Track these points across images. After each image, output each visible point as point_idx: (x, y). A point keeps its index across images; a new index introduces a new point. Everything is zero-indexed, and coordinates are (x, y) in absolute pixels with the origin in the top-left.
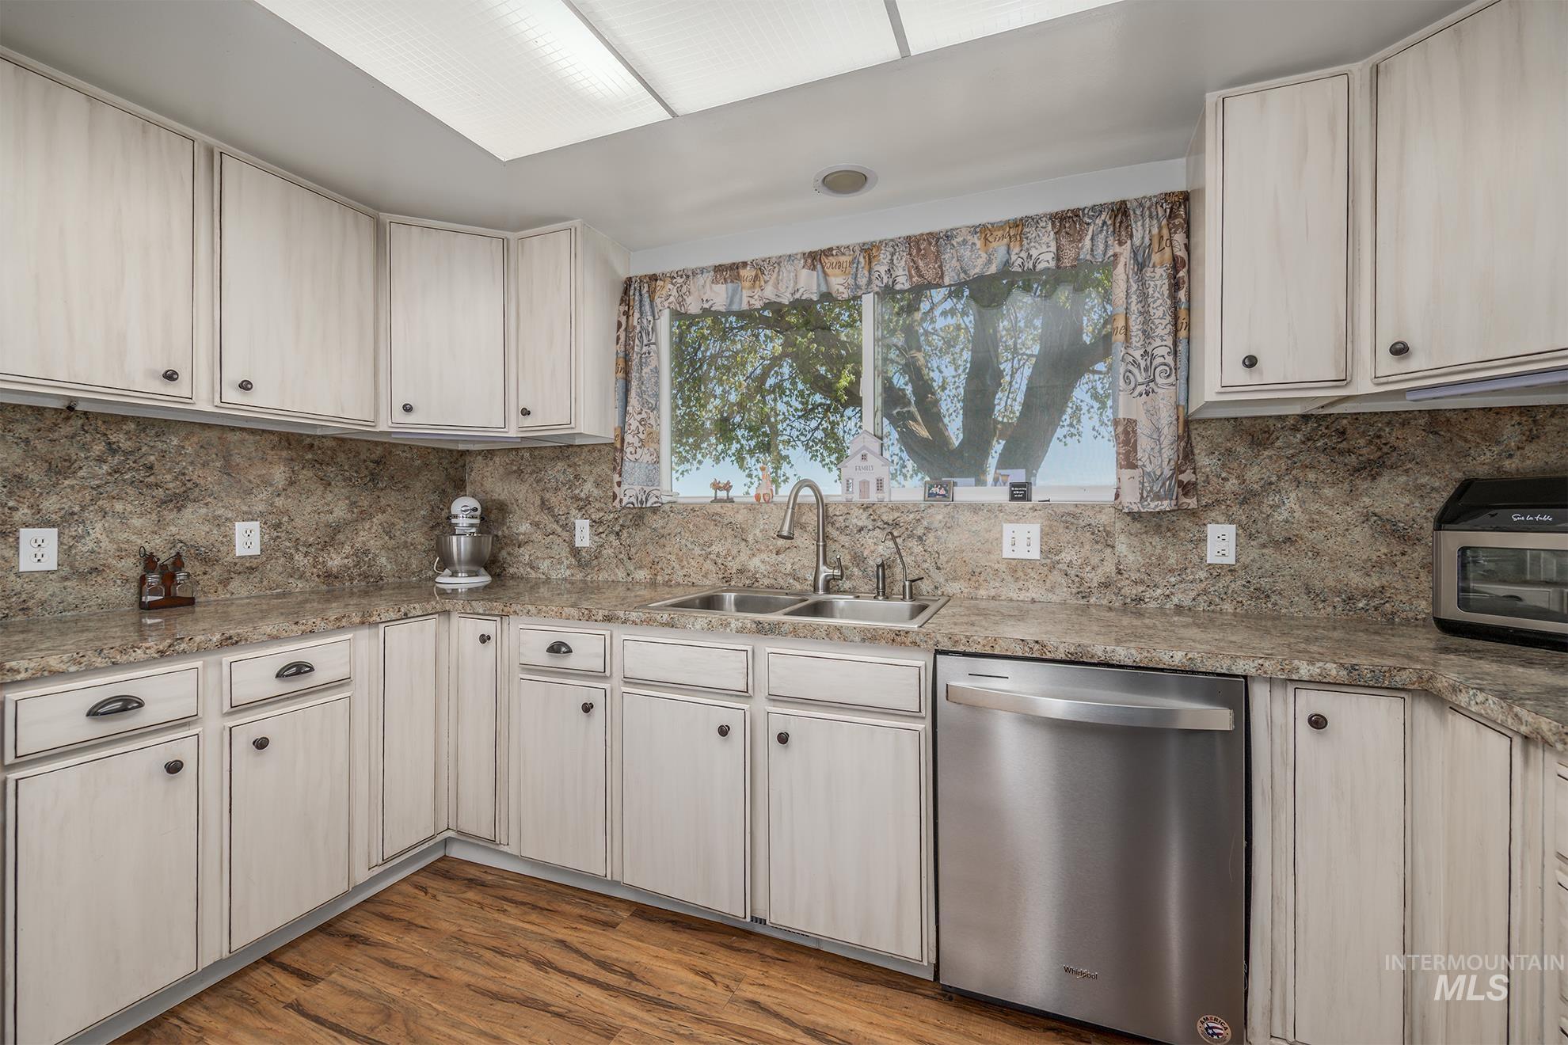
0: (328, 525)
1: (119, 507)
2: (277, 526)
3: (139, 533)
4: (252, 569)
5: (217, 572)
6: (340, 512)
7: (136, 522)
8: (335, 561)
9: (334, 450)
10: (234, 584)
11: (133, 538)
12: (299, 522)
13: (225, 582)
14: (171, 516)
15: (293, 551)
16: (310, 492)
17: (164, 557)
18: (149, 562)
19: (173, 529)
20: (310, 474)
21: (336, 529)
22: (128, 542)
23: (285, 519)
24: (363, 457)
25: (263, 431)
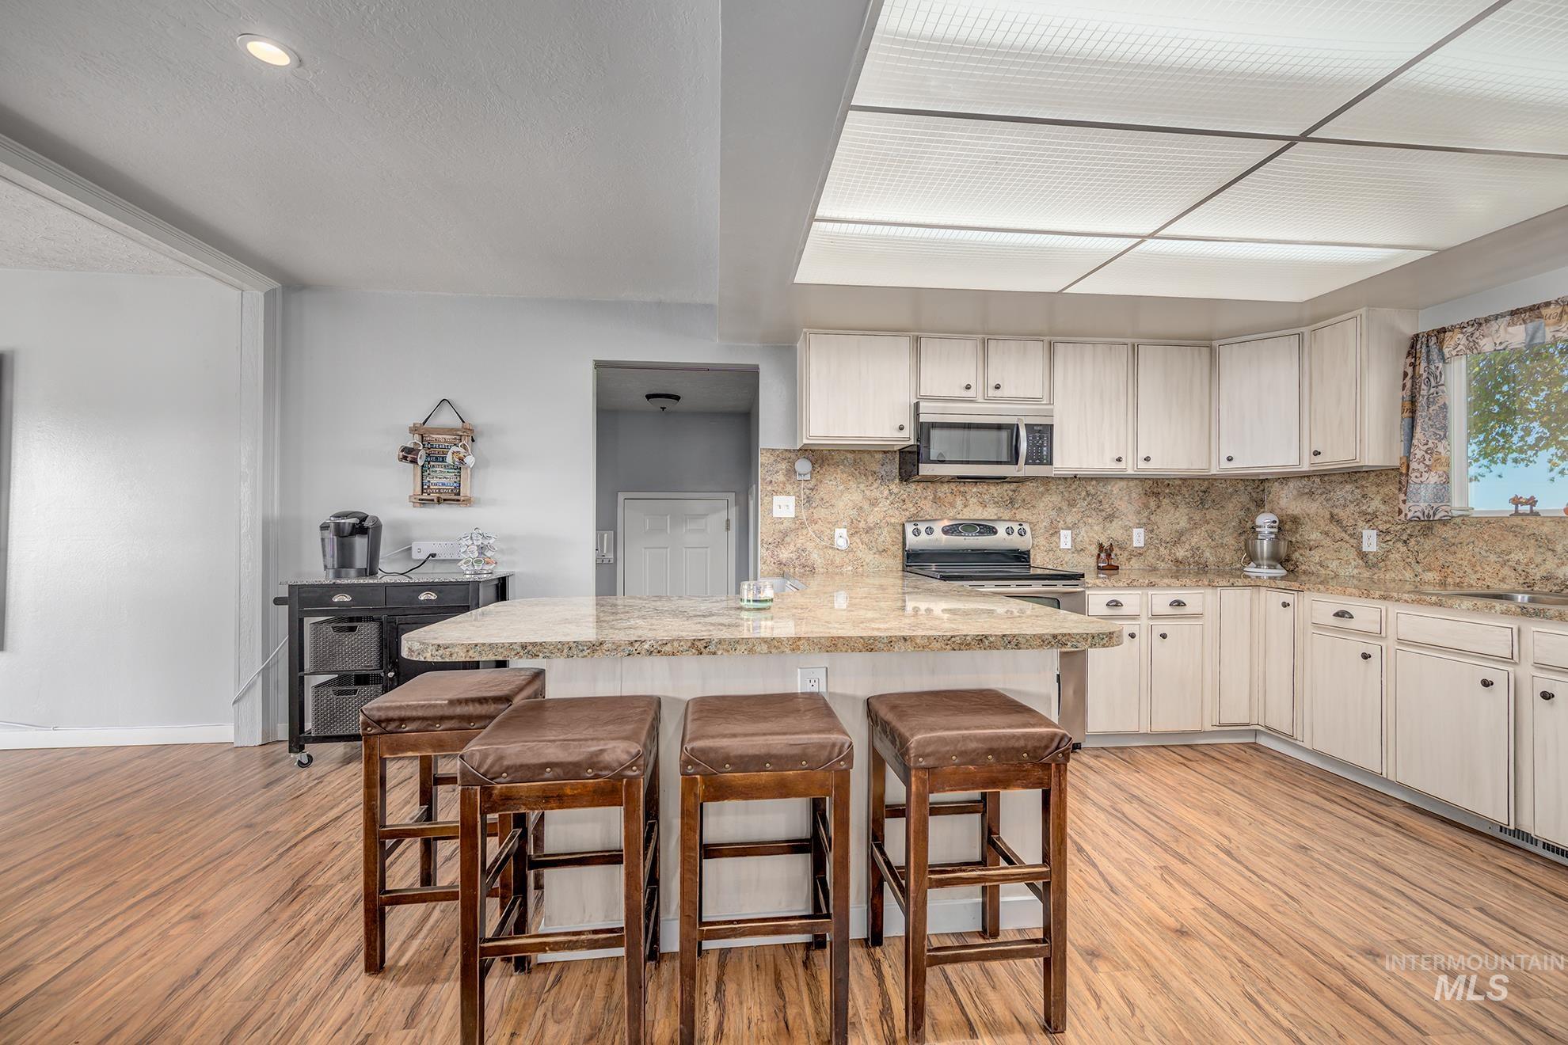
0: (1177, 531)
1: (1090, 520)
2: (1152, 531)
3: (1097, 534)
4: (1141, 554)
5: (1126, 554)
6: (1183, 523)
7: (1096, 528)
8: (1181, 553)
9: (1180, 486)
10: (1134, 560)
11: (1095, 535)
12: (1162, 529)
13: (1129, 560)
14: (1108, 525)
15: (1159, 545)
16: (1168, 512)
17: (1106, 545)
18: (1101, 546)
19: (1109, 532)
20: (1168, 501)
21: (1181, 533)
22: (1093, 537)
23: (1156, 527)
24: (1196, 489)
25: (1146, 479)
